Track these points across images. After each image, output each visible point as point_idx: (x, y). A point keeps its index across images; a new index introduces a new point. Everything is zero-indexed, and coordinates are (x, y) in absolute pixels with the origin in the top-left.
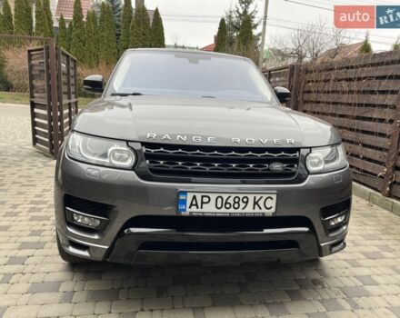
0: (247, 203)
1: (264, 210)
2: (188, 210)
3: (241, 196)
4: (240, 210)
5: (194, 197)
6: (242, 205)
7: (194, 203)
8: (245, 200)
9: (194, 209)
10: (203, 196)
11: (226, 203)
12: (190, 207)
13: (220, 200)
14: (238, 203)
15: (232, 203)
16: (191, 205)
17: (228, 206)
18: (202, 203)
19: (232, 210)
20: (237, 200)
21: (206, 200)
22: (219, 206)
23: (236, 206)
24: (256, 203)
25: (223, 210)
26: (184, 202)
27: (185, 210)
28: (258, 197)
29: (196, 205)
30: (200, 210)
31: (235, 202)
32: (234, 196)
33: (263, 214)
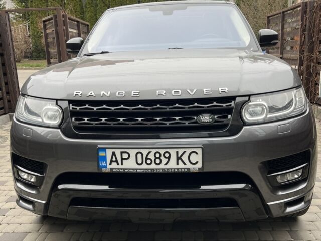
0: (169, 158)
1: (189, 165)
2: (109, 166)
3: (162, 151)
4: (162, 166)
5: (114, 154)
6: (164, 160)
7: (114, 159)
8: (167, 155)
9: (114, 165)
10: (122, 153)
11: (147, 159)
12: (110, 164)
13: (139, 156)
14: (159, 158)
15: (153, 158)
16: (112, 161)
17: (149, 161)
18: (122, 159)
19: (153, 166)
20: (158, 155)
21: (125, 156)
22: (140, 162)
23: (158, 161)
24: (179, 158)
25: (144, 166)
26: (105, 158)
27: (105, 167)
28: (181, 151)
29: (117, 161)
30: (120, 166)
31: (156, 158)
32: (154, 151)
33: (189, 169)
